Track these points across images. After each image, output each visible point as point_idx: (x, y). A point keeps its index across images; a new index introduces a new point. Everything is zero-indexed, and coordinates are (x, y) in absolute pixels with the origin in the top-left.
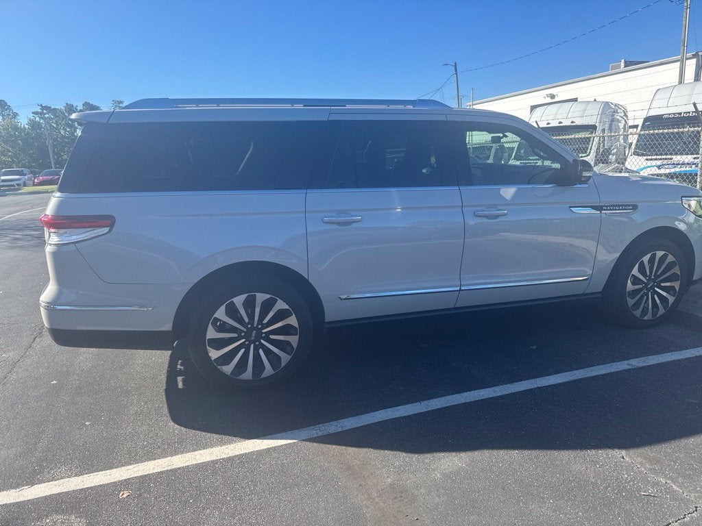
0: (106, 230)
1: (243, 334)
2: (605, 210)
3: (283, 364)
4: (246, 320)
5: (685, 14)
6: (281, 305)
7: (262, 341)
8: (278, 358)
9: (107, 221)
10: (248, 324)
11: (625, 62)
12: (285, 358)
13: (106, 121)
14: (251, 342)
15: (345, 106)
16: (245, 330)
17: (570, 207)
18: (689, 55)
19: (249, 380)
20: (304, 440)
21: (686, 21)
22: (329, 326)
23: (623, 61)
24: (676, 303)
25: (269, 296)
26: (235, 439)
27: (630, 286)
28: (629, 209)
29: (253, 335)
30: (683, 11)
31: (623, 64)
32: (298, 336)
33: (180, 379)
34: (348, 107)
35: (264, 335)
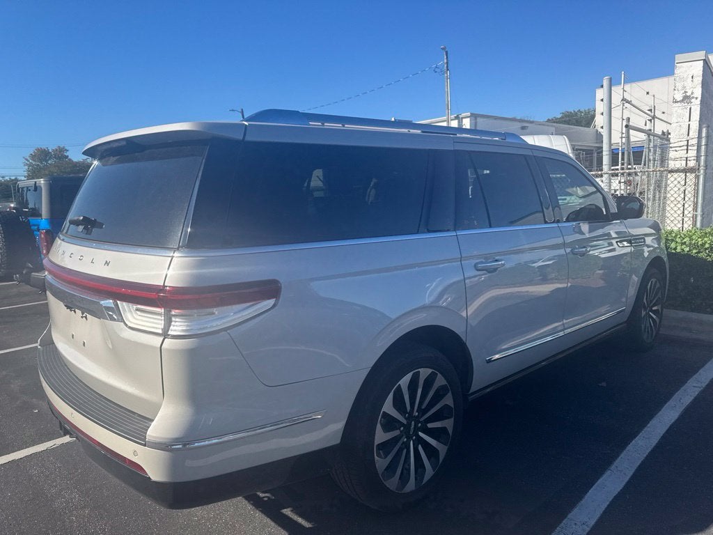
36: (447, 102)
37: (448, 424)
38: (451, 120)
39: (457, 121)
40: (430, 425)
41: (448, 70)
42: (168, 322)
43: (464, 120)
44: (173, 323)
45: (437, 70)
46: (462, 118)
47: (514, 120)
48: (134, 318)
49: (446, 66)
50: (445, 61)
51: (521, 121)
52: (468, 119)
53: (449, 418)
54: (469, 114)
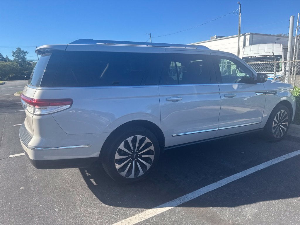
0: (69, 106)
1: (130, 156)
2: (267, 94)
3: (148, 169)
4: (132, 149)
5: (239, 19)
6: (148, 140)
7: (138, 159)
8: (145, 166)
9: (69, 101)
10: (133, 150)
11: (216, 37)
12: (148, 166)
13: (64, 50)
14: (133, 159)
15: (170, 47)
16: (131, 153)
17: (256, 93)
18: (241, 35)
19: (133, 178)
20: (176, 207)
21: (240, 22)
22: (166, 149)
23: (215, 36)
24: (287, 131)
25: (143, 136)
26: (143, 209)
27: (274, 125)
28: (275, 94)
29: (134, 156)
30: (239, 18)
31: (215, 37)
32: (154, 155)
33: (92, 180)
34: (171, 47)
35: (139, 155)
36: (239, 28)
37: (152, 157)
38: (241, 36)
39: (243, 37)
40: (143, 156)
41: (240, 13)
42: (35, 110)
43: (247, 36)
44: (36, 111)
45: (235, 13)
46: (246, 35)
47: (274, 35)
48: (30, 109)
49: (240, 11)
50: (240, 9)
51: (276, 36)
52: (249, 36)
53: (152, 155)
54: (249, 33)
